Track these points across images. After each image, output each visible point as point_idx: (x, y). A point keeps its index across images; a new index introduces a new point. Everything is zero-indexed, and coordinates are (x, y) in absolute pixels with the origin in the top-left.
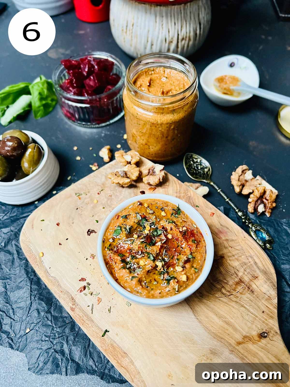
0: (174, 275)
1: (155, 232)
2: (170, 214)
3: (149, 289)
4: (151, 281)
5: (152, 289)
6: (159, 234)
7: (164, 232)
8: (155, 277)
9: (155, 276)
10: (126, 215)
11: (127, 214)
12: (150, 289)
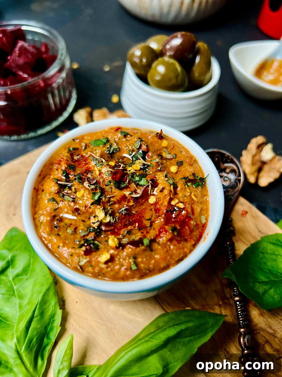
0: (100, 244)
1: (137, 176)
2: (183, 176)
3: (56, 231)
4: (71, 226)
5: (59, 235)
6: (140, 183)
7: (150, 186)
8: (80, 226)
9: (82, 225)
10: (128, 134)
11: (131, 134)
12: (56, 233)
